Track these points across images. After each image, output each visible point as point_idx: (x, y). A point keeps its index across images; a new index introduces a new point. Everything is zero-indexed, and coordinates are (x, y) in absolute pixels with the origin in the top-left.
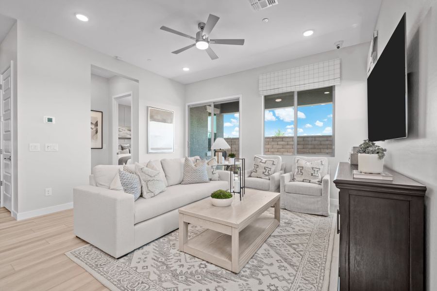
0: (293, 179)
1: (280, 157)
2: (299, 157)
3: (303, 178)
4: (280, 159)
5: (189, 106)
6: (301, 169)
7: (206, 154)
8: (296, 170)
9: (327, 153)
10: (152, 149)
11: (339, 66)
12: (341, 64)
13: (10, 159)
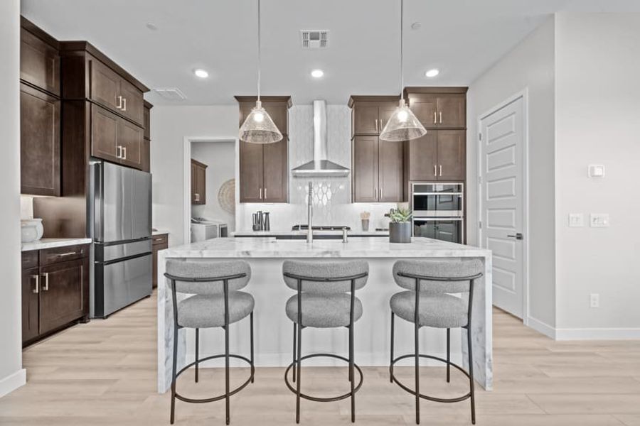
13: (519, 237)
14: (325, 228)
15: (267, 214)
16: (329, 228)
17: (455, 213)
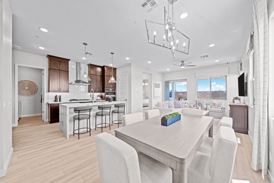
0: (211, 107)
1: (205, 100)
2: (212, 100)
3: (215, 107)
4: (205, 101)
5: (165, 81)
6: (214, 104)
7: (169, 99)
8: (212, 105)
9: (222, 99)
10: (156, 97)
11: (228, 69)
12: (229, 68)
13: (126, 100)
14: (83, 100)
15: (60, 96)
16: (84, 100)
17: (113, 95)
